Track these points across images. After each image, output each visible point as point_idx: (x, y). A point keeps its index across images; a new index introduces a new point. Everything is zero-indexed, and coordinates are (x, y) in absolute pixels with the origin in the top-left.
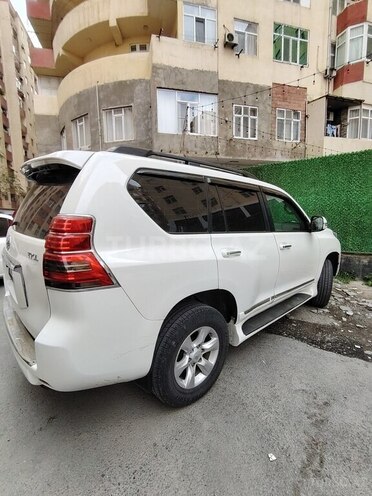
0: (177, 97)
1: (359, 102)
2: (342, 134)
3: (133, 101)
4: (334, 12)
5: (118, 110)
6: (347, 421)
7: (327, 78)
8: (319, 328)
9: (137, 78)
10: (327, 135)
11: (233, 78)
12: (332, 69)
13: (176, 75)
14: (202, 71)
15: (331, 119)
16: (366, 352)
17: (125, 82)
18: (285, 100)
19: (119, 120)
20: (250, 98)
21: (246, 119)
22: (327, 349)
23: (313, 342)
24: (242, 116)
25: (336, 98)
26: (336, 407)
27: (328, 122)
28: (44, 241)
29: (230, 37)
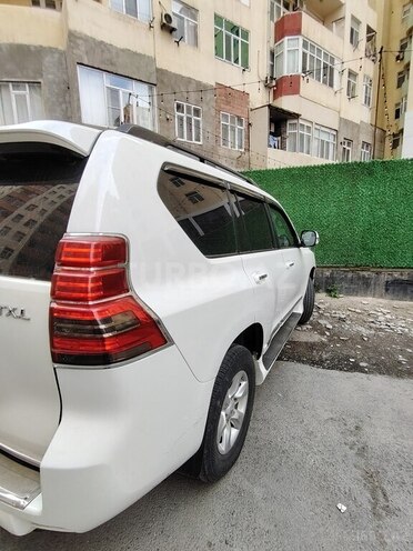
0: (106, 80)
1: (296, 116)
2: (283, 147)
3: (42, 76)
4: (272, 18)
5: (17, 84)
6: (383, 442)
7: (267, 87)
8: (311, 346)
9: (45, 45)
10: (270, 146)
11: (174, 69)
12: (272, 78)
13: (103, 51)
14: (135, 54)
15: (273, 130)
16: (361, 364)
17: (28, 47)
18: (228, 103)
19: (21, 99)
20: (193, 96)
21: (189, 119)
22: (328, 368)
23: (313, 363)
24: (184, 115)
25: (277, 109)
26: (366, 429)
27: (271, 133)
28: (48, 285)
29: (168, 17)
